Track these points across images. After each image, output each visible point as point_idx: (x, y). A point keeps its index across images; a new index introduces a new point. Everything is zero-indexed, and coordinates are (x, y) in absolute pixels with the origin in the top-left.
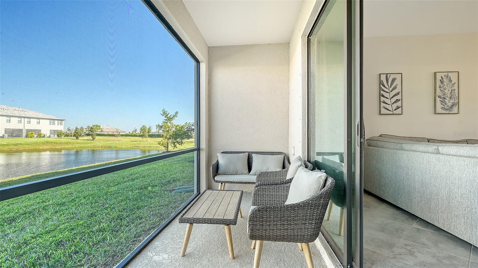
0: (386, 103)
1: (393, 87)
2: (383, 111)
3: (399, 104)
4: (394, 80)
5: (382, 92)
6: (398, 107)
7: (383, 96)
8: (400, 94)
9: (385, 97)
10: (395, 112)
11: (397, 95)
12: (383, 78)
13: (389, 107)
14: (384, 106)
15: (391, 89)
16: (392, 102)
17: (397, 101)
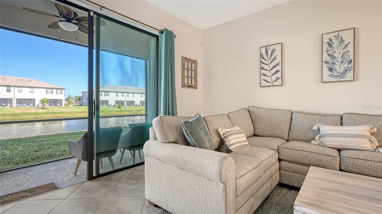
0: (266, 76)
1: (272, 58)
2: (264, 83)
3: (279, 75)
4: (273, 51)
5: (262, 65)
6: (278, 78)
7: (263, 68)
8: (280, 64)
9: (264, 69)
10: (274, 84)
11: (277, 66)
12: (263, 51)
13: (268, 79)
14: (263, 79)
15: (270, 61)
16: (272, 74)
17: (277, 72)
